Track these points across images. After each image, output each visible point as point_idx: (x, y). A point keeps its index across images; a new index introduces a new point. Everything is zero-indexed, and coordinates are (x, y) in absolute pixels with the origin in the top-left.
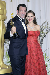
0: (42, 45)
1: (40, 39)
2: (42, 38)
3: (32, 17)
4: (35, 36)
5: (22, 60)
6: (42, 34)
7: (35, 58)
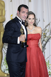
0: (45, 51)
1: (43, 44)
2: (45, 43)
4: (35, 40)
5: (21, 67)
6: (45, 38)
7: (35, 65)
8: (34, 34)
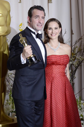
3: (56, 29)
6: (74, 60)
8: (60, 56)
